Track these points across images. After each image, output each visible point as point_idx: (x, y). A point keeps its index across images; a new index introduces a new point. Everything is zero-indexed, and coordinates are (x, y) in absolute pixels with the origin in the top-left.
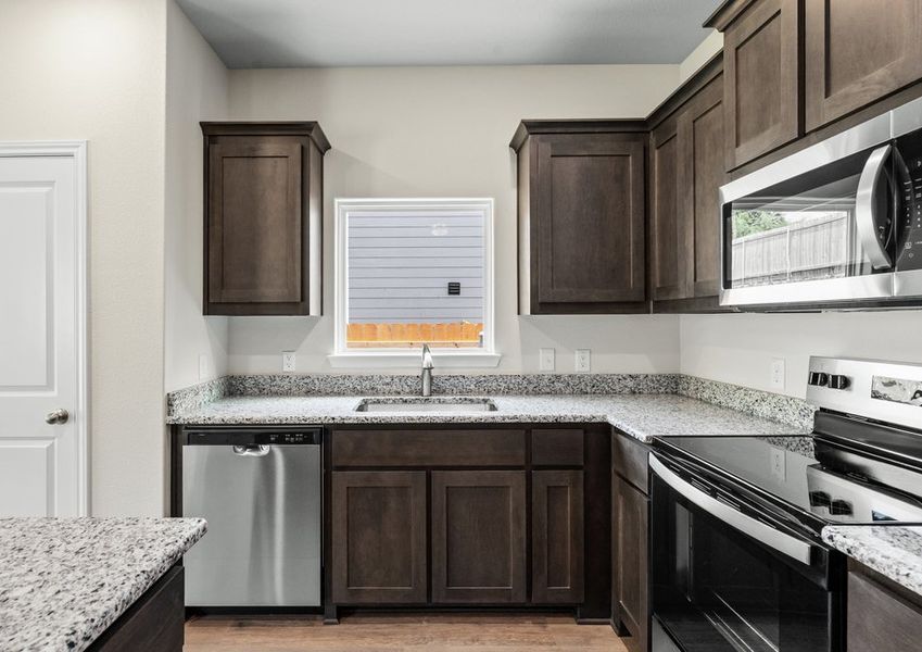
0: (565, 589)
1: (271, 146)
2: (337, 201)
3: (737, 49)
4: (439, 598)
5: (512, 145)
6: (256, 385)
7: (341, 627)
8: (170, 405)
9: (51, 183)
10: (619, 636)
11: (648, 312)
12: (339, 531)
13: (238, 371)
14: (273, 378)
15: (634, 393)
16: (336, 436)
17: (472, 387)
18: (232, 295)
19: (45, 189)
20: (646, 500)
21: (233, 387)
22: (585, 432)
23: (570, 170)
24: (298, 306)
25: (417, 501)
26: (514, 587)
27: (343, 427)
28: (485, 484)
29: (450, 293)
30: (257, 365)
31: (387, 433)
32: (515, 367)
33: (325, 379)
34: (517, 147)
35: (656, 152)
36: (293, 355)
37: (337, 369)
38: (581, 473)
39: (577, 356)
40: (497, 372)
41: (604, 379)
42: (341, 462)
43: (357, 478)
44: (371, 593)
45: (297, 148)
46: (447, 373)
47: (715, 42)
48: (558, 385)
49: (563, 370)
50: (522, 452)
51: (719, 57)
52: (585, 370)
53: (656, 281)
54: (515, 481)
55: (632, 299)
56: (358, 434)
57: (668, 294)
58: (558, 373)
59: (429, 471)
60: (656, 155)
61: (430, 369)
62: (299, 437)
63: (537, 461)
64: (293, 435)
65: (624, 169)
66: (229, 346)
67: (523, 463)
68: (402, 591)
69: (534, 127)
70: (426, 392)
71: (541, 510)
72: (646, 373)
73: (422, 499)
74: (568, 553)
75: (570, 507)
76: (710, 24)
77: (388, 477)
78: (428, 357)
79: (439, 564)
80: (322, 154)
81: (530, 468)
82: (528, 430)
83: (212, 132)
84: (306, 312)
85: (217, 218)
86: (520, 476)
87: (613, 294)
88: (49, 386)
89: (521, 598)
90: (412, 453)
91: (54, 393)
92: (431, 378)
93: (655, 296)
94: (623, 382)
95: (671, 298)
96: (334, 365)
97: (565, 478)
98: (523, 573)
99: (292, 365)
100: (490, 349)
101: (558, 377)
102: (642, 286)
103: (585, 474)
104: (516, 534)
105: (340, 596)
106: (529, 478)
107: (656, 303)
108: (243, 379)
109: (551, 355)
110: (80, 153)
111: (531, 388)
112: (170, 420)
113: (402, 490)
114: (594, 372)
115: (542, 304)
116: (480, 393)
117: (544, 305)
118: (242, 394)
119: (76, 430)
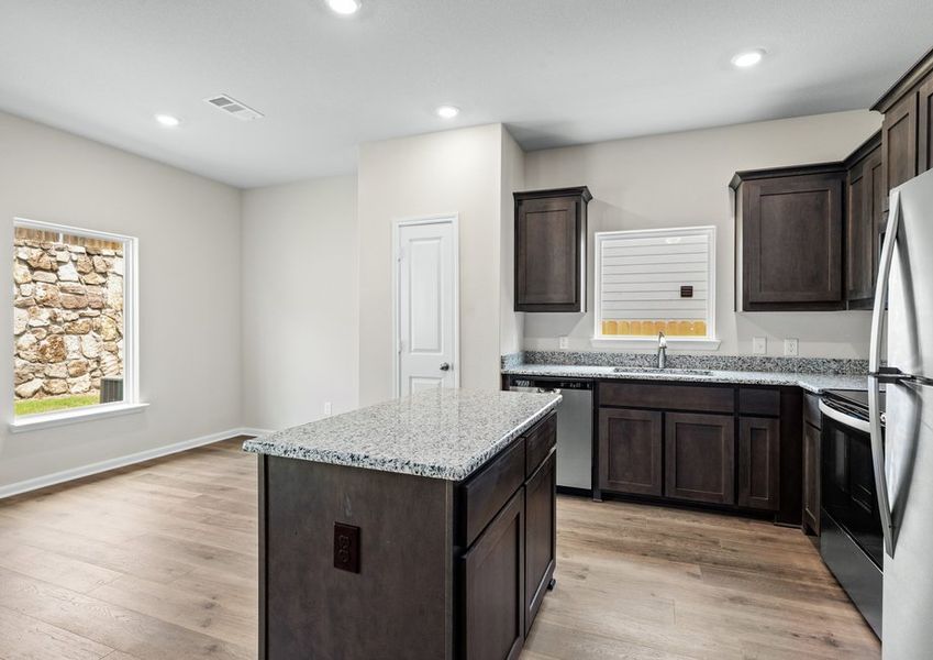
0: (764, 500)
1: (556, 204)
2: (597, 234)
3: (889, 130)
4: (670, 493)
5: (730, 186)
6: (543, 357)
7: (603, 504)
8: (503, 363)
9: (439, 238)
10: (806, 534)
11: (845, 309)
12: (603, 444)
13: (531, 348)
14: (553, 354)
15: (838, 373)
16: (602, 386)
17: (697, 364)
18: (532, 299)
19: (436, 242)
20: (819, 433)
21: (528, 357)
22: (781, 393)
23: (776, 205)
24: (572, 306)
25: (656, 430)
26: (725, 494)
27: (606, 380)
28: (703, 423)
29: (682, 296)
30: (542, 345)
31: (634, 386)
32: (733, 350)
33: (588, 356)
34: (733, 187)
35: (851, 187)
36: (566, 339)
37: (596, 349)
38: (778, 422)
39: (786, 344)
40: (717, 354)
41: (809, 362)
42: (605, 403)
43: (616, 413)
44: (624, 486)
45: (573, 204)
46: (677, 353)
47: (877, 121)
48: (768, 365)
49: (773, 354)
50: (731, 404)
51: (878, 135)
52: (794, 354)
53: (850, 285)
54: (727, 424)
55: (830, 299)
56: (616, 385)
57: (856, 294)
58: (768, 356)
59: (664, 411)
60: (851, 189)
61: (664, 348)
62: (579, 385)
63: (743, 409)
64: (575, 383)
65: (823, 201)
66: (525, 332)
67: (732, 411)
68: (643, 488)
69: (746, 176)
70: (661, 365)
71: (746, 443)
72: (850, 358)
73: (659, 431)
74: (767, 475)
75: (768, 444)
76: (876, 108)
77: (635, 414)
78: (663, 341)
79: (671, 475)
80: (587, 203)
81: (737, 415)
82: (737, 387)
83: (519, 198)
84: (579, 310)
85: (522, 251)
86: (730, 420)
87: (812, 295)
88: (439, 350)
89: (729, 501)
90: (652, 399)
91: (442, 354)
92: (665, 357)
93: (850, 297)
94: (827, 364)
95: (858, 298)
96: (594, 345)
97: (764, 424)
98: (731, 487)
99: (566, 345)
100: (711, 336)
101: (769, 359)
102: (839, 289)
103: (781, 422)
104: (727, 458)
105: (604, 485)
106: (737, 422)
107: (851, 301)
108: (534, 354)
109: (763, 342)
110: (455, 221)
111: (745, 366)
112: (503, 371)
113: (645, 422)
114: (800, 356)
115: (752, 303)
116: (703, 368)
117: (752, 305)
118: (533, 363)
119: (453, 375)
